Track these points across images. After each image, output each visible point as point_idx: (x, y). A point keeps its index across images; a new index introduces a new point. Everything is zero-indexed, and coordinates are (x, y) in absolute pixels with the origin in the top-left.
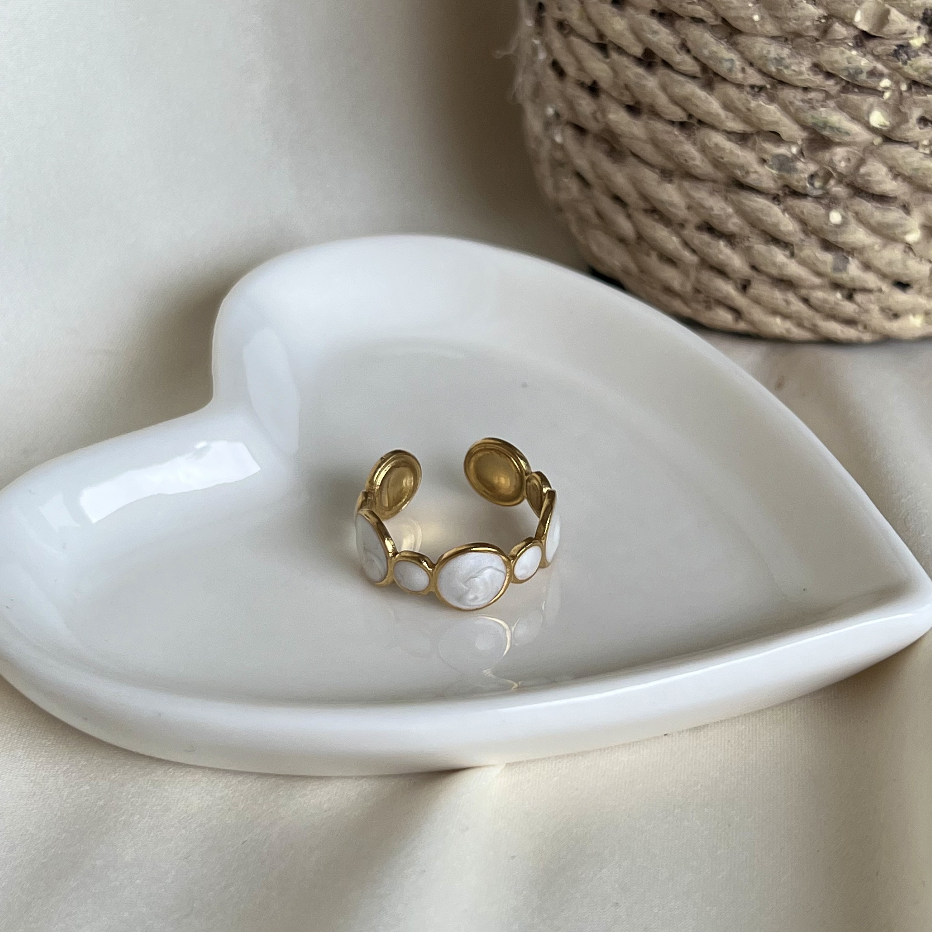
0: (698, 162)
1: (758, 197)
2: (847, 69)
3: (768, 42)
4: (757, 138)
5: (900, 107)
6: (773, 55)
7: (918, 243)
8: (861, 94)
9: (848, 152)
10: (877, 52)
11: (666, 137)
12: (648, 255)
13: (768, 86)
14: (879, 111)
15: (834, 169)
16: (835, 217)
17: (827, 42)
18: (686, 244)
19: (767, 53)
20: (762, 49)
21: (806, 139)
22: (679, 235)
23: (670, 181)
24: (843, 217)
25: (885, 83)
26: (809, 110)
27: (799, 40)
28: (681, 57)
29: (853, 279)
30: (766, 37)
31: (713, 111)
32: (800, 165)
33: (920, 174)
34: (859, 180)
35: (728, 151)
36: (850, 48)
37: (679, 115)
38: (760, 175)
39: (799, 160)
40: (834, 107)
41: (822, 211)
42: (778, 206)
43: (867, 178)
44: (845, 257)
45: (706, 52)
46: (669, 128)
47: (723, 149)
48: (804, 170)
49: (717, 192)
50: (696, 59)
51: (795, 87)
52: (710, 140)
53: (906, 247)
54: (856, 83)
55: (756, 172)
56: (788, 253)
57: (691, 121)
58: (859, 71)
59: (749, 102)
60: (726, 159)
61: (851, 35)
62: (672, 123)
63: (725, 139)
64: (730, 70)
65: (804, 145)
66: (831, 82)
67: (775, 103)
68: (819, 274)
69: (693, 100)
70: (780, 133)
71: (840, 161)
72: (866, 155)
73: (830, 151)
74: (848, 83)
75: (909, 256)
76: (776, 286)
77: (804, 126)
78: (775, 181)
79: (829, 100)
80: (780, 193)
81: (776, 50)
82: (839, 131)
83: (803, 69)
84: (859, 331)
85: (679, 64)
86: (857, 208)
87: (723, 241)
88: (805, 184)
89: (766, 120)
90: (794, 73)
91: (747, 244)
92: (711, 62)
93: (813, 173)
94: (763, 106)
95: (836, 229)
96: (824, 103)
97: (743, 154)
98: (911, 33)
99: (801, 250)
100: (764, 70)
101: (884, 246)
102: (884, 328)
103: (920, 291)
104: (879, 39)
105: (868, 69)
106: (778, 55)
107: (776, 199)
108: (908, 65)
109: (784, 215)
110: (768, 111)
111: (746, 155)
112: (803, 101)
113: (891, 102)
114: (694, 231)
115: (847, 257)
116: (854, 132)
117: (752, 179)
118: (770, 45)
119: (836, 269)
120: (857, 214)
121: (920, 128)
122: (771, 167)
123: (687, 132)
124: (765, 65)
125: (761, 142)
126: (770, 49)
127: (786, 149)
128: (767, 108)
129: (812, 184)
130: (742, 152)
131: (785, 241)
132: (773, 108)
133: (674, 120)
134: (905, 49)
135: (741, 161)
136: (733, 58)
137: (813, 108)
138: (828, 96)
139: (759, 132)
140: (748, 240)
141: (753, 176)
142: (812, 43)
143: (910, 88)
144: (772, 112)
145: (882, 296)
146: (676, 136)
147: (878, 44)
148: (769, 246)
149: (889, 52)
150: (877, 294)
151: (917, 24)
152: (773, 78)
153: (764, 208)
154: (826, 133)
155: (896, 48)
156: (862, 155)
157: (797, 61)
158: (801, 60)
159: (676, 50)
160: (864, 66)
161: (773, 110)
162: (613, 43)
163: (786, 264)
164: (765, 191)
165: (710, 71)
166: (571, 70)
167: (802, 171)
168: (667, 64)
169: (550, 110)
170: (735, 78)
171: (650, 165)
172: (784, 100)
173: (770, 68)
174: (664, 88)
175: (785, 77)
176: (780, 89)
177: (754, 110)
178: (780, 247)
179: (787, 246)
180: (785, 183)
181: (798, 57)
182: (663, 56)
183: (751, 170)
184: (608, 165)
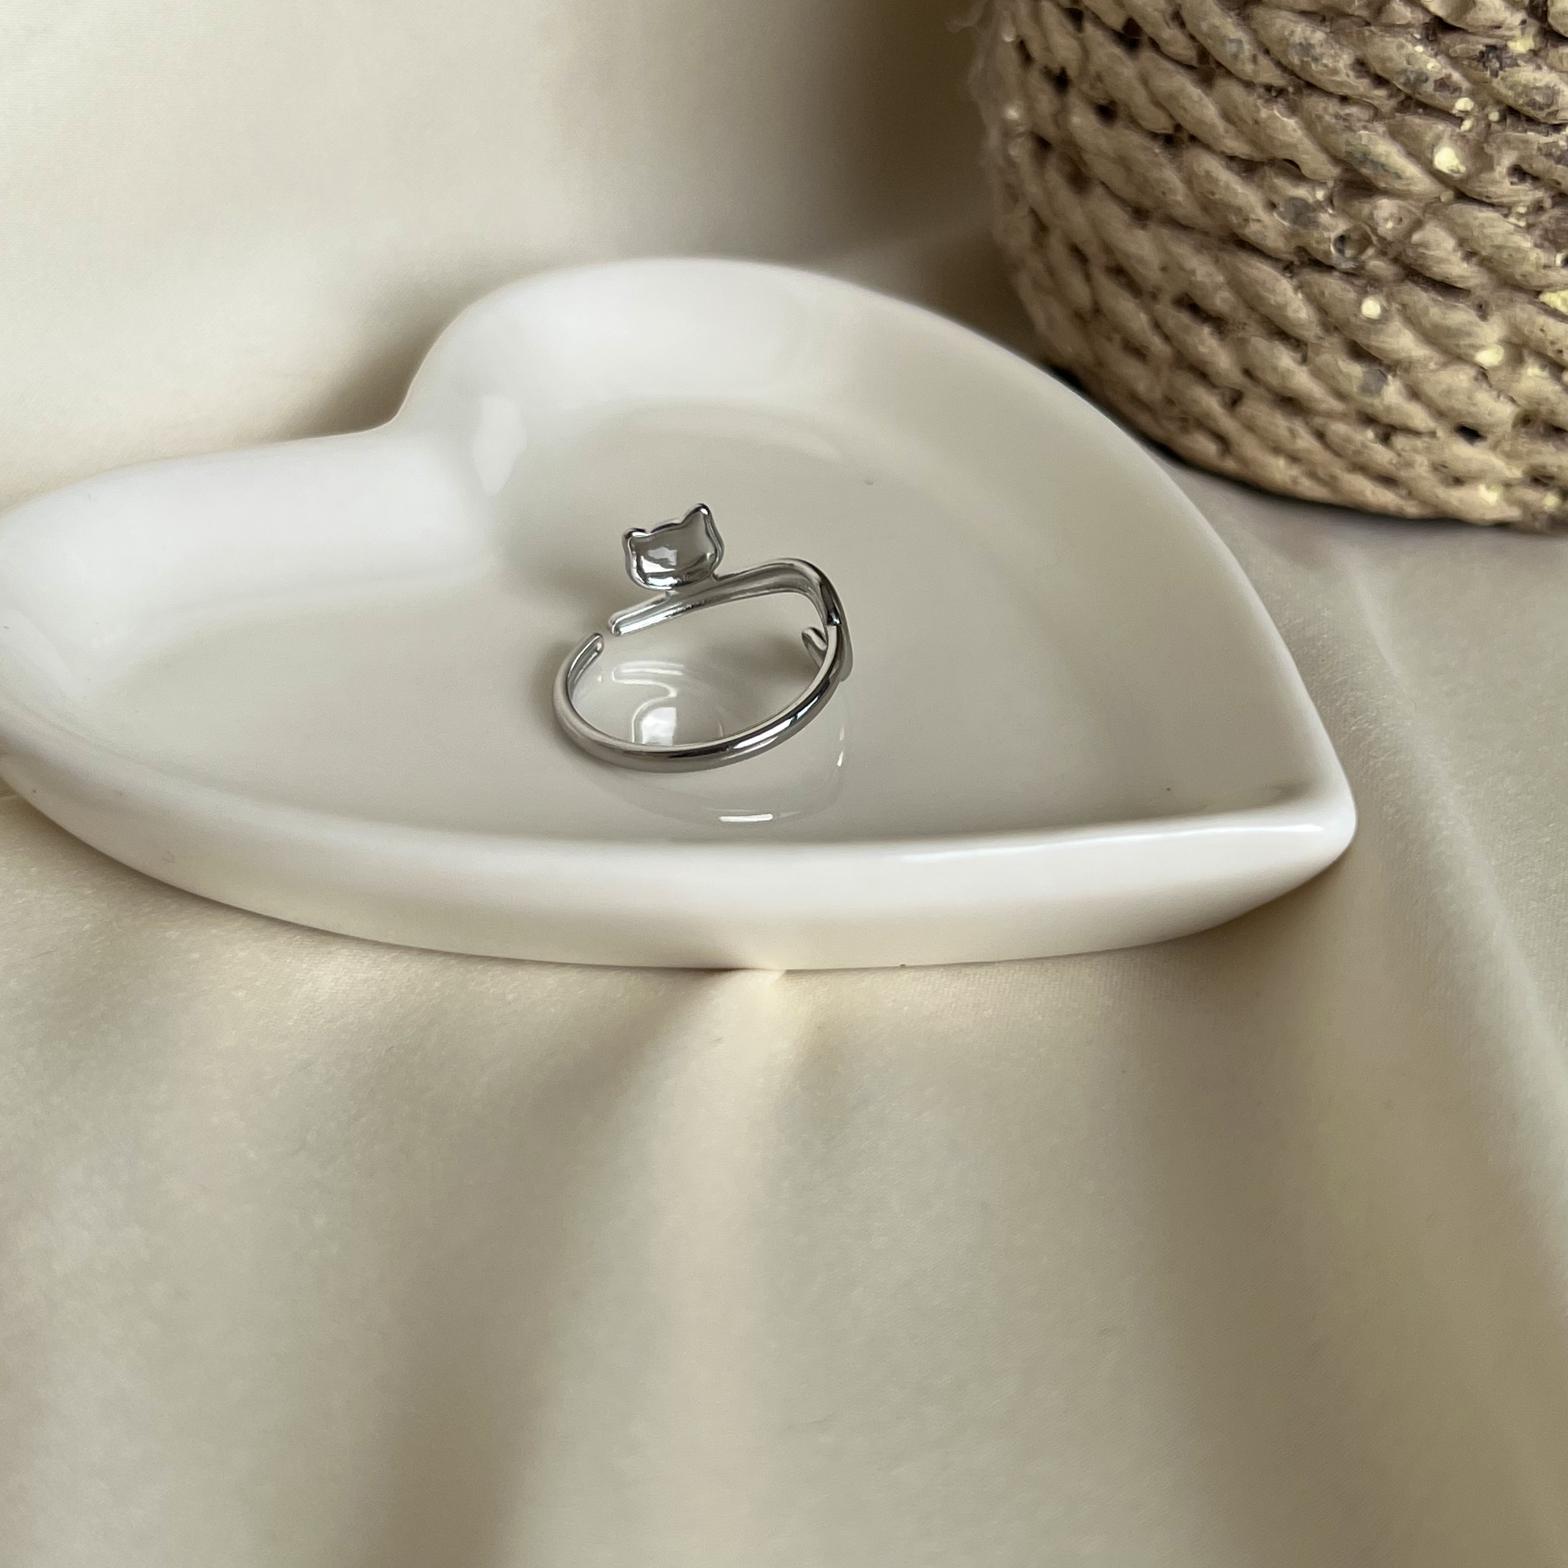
0: (1180, 198)
1: (1262, 262)
2: (1404, 71)
3: (1294, 20)
4: (1267, 168)
5: (1485, 145)
6: (1297, 38)
7: (1495, 369)
8: (1427, 117)
9: (1400, 207)
10: (1455, 52)
11: (1142, 157)
12: (1110, 339)
13: (1291, 89)
14: (1453, 148)
15: (1374, 230)
16: (1371, 308)
17: (1383, 28)
18: (1157, 326)
19: (1289, 35)
20: (1283, 27)
21: (1341, 181)
22: (1150, 312)
23: (1144, 227)
24: (1384, 310)
25: (1463, 104)
26: (1343, 130)
27: (1342, 22)
28: (1172, 31)
29: (1388, 409)
30: (1293, 10)
31: (1207, 120)
33: (1505, 256)
34: (1410, 253)
35: (1221, 184)
36: (1415, 41)
37: (1163, 124)
38: (1265, 227)
39: (1326, 211)
40: (1384, 132)
41: (1352, 295)
42: (1289, 280)
43: (1421, 250)
44: (1382, 373)
45: (1204, 26)
46: (1147, 142)
47: (1215, 181)
48: (1329, 227)
49: (1207, 249)
50: (1192, 38)
51: (1329, 94)
52: (1199, 166)
53: (1479, 373)
54: (1417, 96)
55: (1259, 221)
56: (1298, 356)
57: (1179, 135)
58: (1424, 78)
59: (1258, 111)
60: (1217, 196)
61: (1419, 20)
62: (1154, 136)
63: (1221, 165)
64: (1235, 56)
65: (1336, 189)
66: (1381, 93)
67: (1296, 115)
68: (1341, 395)
69: (1182, 101)
70: (1299, 164)
71: (1386, 220)
72: (1427, 215)
73: (1372, 201)
74: (1409, 97)
75: (1481, 386)
76: (1279, 407)
77: (1336, 160)
78: (1286, 238)
79: (1376, 121)
80: (1296, 260)
81: (1303, 32)
82: (1385, 171)
83: (1341, 65)
84: (1402, 497)
85: (1168, 43)
86: (1406, 298)
87: (1209, 328)
88: (1330, 246)
89: (1280, 140)
90: (1325, 69)
91: (1241, 334)
92: (1209, 41)
93: (1344, 233)
94: (1278, 118)
95: (1368, 325)
96: (1369, 125)
97: (1243, 191)
98: (1511, 29)
99: (1317, 354)
100: (1284, 61)
101: (1444, 365)
102: (1437, 497)
103: (1494, 447)
104: (1461, 32)
105: (1440, 76)
106: (1306, 39)
107: (1288, 268)
108: (1499, 78)
109: (1296, 293)
110: (1284, 126)
111: (1248, 193)
112: (1337, 116)
113: (1471, 136)
114: (1169, 305)
115: (1385, 373)
116: (1408, 174)
117: (1252, 231)
118: (1295, 22)
119: (1365, 389)
120: (1404, 306)
121: (1512, 183)
122: (1284, 218)
123: (1171, 151)
124: (1285, 53)
125: (1271, 176)
126: (1294, 29)
127: (1308, 191)
128: (1283, 121)
129: (1341, 251)
130: (1242, 189)
131: (1294, 335)
132: (1291, 123)
133: (1158, 132)
134: (1498, 52)
135: (1240, 202)
136: (1242, 40)
137: (1350, 128)
138: (1377, 115)
139: (1272, 162)
140: (1243, 329)
141: (1254, 227)
142: (1359, 26)
143: (1503, 119)
144: (1289, 128)
145: (1434, 442)
146: (1157, 155)
147: (1458, 40)
148: (1271, 341)
149: (1472, 54)
150: (1427, 439)
151: (1520, 16)
152: (1299, 78)
153: (1269, 279)
154: (1366, 171)
155: (1484, 49)
156: (1418, 213)
157: (1333, 52)
158: (1339, 52)
159: (1167, 22)
160: (1432, 71)
161: (1292, 126)
162: (1087, 8)
163: (1293, 371)
164: (1272, 254)
165: (1211, 59)
166: (1035, 49)
167: (1327, 229)
168: (1155, 45)
169: (1013, 114)
170: (1242, 70)
171: (1122, 201)
172: (1310, 113)
173: (1291, 59)
174: (1145, 81)
175: (1312, 76)
176: (1307, 95)
177: (1264, 123)
178: (1289, 346)
179: (1298, 346)
180: (1300, 244)
181: (1334, 47)
182: (1148, 29)
183: (1253, 216)
184: (1065, 195)
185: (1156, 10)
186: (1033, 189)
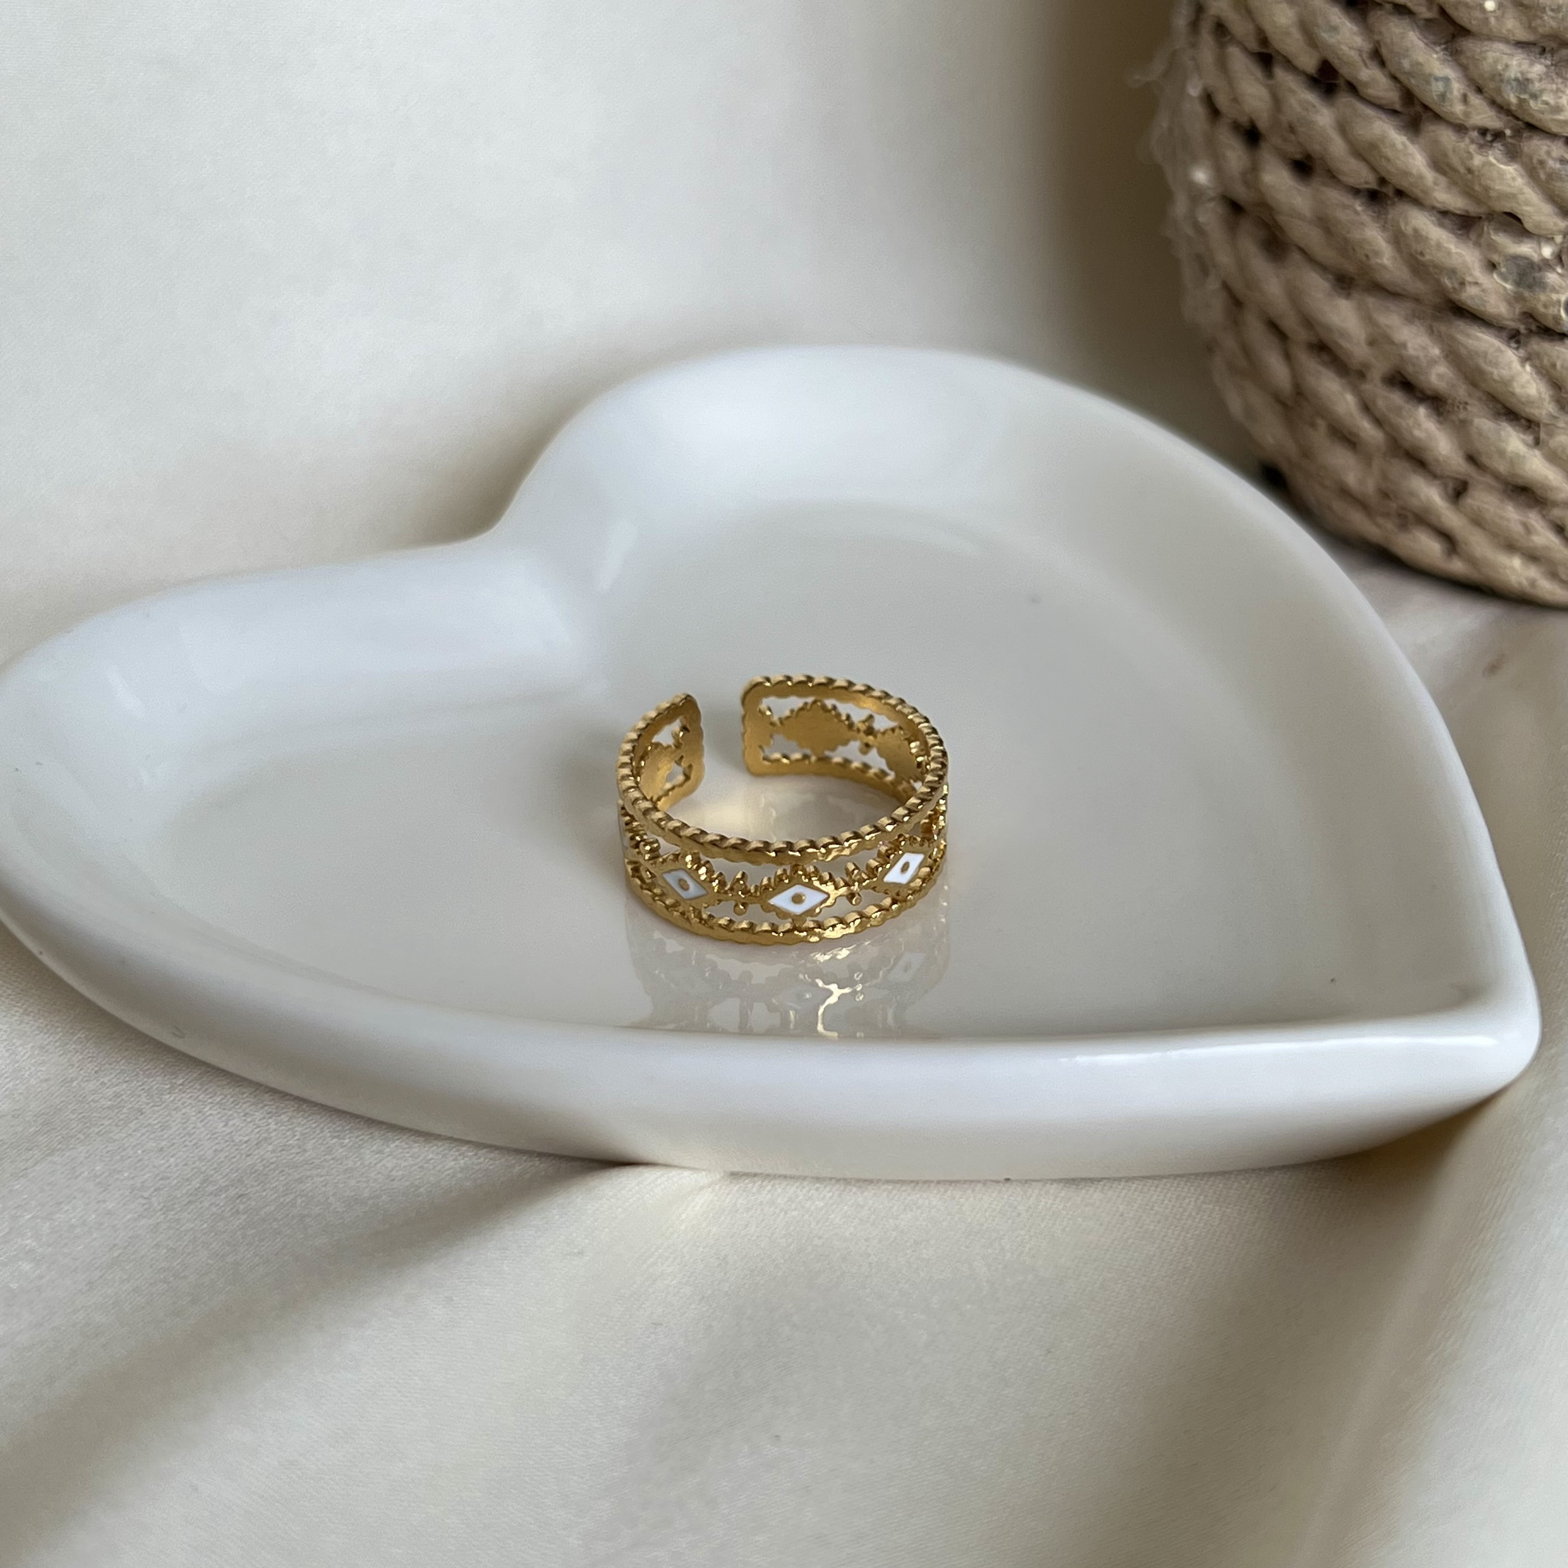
0: (1386, 262)
1: (1483, 333)
3: (1508, 52)
4: (1486, 224)
6: (1513, 73)
11: (1341, 215)
12: (1313, 425)
13: (1508, 132)
18: (1367, 408)
19: (1503, 70)
22: (1357, 392)
23: (1348, 296)
27: (1565, 53)
28: (1371, 72)
30: (1506, 41)
31: (1414, 171)
32: (1552, 278)
35: (1432, 243)
37: (1363, 177)
38: (1483, 291)
39: (1554, 270)
42: (1515, 352)
45: (1406, 64)
46: (1347, 199)
47: (1426, 239)
48: (1557, 288)
49: (1419, 318)
50: (1394, 78)
51: (1553, 136)
52: (1406, 224)
55: (1476, 283)
56: (1530, 439)
57: (1384, 190)
59: (1470, 156)
60: (1428, 257)
62: (1356, 192)
63: (1433, 222)
64: (1443, 96)
65: (1565, 244)
67: (1516, 162)
69: (1384, 149)
70: (1520, 217)
76: (1510, 498)
77: (1564, 211)
78: (1509, 303)
80: (1522, 328)
81: (1520, 65)
83: (1564, 101)
85: (1366, 85)
87: (1425, 409)
88: (1559, 311)
89: (1497, 190)
90: (1546, 106)
91: (1462, 415)
92: (1413, 81)
94: (1496, 165)
97: (1458, 250)
99: (1551, 434)
100: (1499, 100)
106: (1522, 73)
107: (1514, 337)
109: (1523, 366)
110: (1501, 174)
111: (1465, 252)
112: (1562, 160)
114: (1379, 384)
117: (1470, 296)
118: (1512, 55)
122: (1505, 279)
123: (1376, 209)
124: (1499, 91)
125: (1491, 232)
126: (1509, 63)
127: (1533, 247)
128: (1500, 168)
130: (1457, 247)
131: (1523, 415)
132: (1511, 170)
133: (1359, 187)
135: (1455, 262)
136: (1450, 77)
139: (1491, 216)
140: (1465, 409)
141: (1471, 291)
144: (1509, 176)
146: (1356, 212)
148: (1498, 422)
152: (1517, 118)
153: (1491, 350)
157: (1554, 86)
158: (1561, 86)
159: (1363, 61)
161: (1510, 173)
162: (1278, 52)
163: (1524, 457)
164: (1494, 322)
165: (1416, 102)
166: (1222, 101)
167: (1554, 290)
168: (1353, 88)
169: (1201, 176)
170: (1452, 113)
171: (1322, 267)
172: (1531, 158)
173: (1506, 97)
174: (1343, 128)
175: (1533, 116)
176: (1526, 138)
177: (1479, 171)
178: (1517, 428)
179: (1529, 427)
180: (1525, 310)
181: (1555, 80)
182: (1344, 71)
183: (1468, 279)
184: (1260, 265)
185: (1351, 48)
186: (1224, 258)
